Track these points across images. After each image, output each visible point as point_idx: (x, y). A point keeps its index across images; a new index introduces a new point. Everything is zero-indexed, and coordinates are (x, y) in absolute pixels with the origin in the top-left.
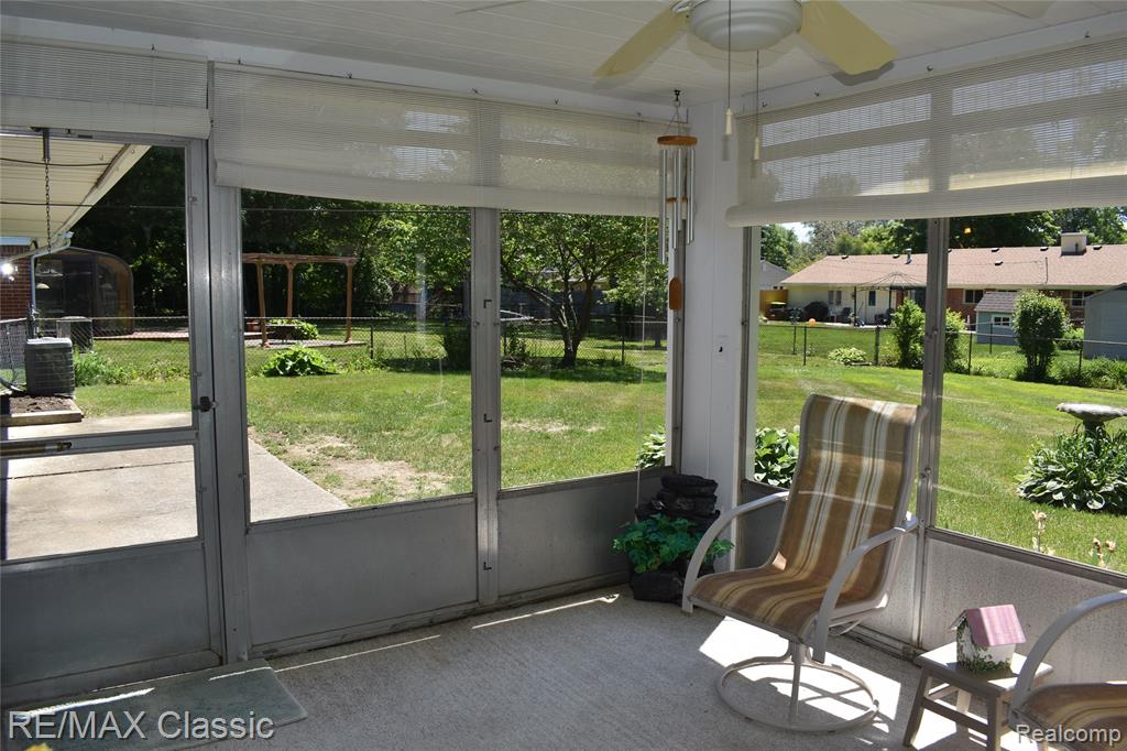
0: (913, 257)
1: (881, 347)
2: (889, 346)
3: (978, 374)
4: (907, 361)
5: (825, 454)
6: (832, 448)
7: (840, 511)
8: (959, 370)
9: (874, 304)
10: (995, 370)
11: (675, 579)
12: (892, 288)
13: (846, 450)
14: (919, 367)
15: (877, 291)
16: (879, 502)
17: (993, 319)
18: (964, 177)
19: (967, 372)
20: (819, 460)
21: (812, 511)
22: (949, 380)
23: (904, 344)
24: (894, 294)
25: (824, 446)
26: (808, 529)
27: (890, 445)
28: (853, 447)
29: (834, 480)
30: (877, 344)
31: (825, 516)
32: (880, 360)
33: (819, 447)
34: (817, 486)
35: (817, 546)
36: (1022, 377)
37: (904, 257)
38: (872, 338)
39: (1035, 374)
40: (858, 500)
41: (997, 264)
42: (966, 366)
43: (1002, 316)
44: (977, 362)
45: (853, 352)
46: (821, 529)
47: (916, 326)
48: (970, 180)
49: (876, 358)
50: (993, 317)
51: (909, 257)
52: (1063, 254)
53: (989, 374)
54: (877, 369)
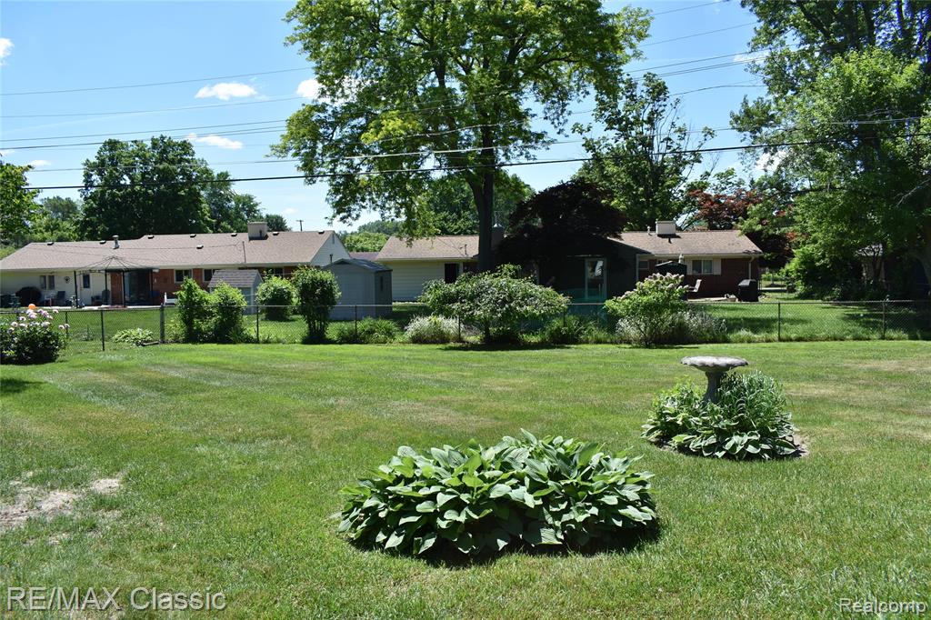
0: (120, 242)
1: (167, 325)
2: (175, 324)
3: (267, 342)
8: (249, 340)
9: (88, 287)
10: (282, 337)
12: (107, 271)
15: (91, 274)
19: (257, 341)
23: (188, 322)
24: (109, 277)
30: (162, 323)
32: (166, 338)
36: (306, 341)
37: (111, 244)
39: (315, 337)
41: (198, 248)
42: (254, 335)
45: (139, 333)
47: (202, 302)
49: (163, 336)
51: (116, 243)
52: (251, 239)
53: (279, 341)
54: (165, 346)
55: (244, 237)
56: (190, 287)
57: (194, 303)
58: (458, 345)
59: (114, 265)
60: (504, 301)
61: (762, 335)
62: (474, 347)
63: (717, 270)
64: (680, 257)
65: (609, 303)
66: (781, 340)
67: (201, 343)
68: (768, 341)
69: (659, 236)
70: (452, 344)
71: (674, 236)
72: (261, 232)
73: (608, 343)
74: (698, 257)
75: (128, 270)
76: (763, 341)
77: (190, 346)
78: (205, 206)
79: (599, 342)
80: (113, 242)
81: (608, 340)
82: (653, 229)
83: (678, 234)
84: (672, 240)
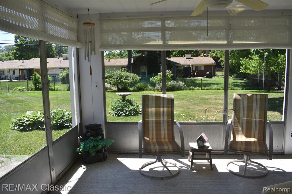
0: (24, 61)
1: (29, 86)
2: (31, 85)
3: (57, 90)
4: (37, 89)
5: (150, 110)
6: (152, 107)
7: (158, 123)
8: (52, 90)
9: (14, 74)
11: (100, 154)
12: (20, 69)
13: (156, 107)
14: (41, 90)
15: (15, 70)
16: (167, 119)
17: (52, 76)
18: (172, 41)
19: (54, 90)
20: (148, 112)
21: (150, 124)
22: (50, 92)
23: (35, 85)
24: (20, 71)
25: (149, 107)
26: (150, 129)
27: (168, 104)
28: (158, 106)
29: (154, 115)
30: (28, 85)
31: (154, 125)
33: (148, 108)
34: (150, 118)
35: (154, 132)
37: (21, 61)
38: (26, 83)
40: (162, 119)
42: (53, 88)
43: (54, 75)
44: (56, 87)
45: (20, 88)
46: (154, 128)
47: (39, 79)
48: (173, 42)
49: (28, 89)
50: (52, 75)
51: (23, 61)
52: (64, 59)
53: (60, 90)
54: (28, 92)
55: (61, 59)
56: (35, 75)
57: (36, 79)
58: (110, 91)
59: (22, 67)
60: (120, 79)
61: (197, 88)
62: (115, 91)
63: (202, 69)
64: (191, 65)
65: (151, 79)
66: (202, 89)
67: (39, 90)
68: (198, 90)
69: (186, 58)
70: (109, 91)
71: (191, 58)
72: (66, 57)
73: (153, 90)
74: (197, 65)
75: (26, 69)
76: (197, 90)
77: (35, 91)
78: (54, 48)
79: (150, 90)
80: (22, 60)
81: (153, 89)
82: (185, 56)
83: (192, 58)
84: (190, 60)
